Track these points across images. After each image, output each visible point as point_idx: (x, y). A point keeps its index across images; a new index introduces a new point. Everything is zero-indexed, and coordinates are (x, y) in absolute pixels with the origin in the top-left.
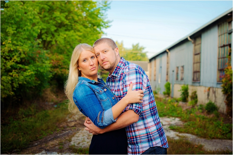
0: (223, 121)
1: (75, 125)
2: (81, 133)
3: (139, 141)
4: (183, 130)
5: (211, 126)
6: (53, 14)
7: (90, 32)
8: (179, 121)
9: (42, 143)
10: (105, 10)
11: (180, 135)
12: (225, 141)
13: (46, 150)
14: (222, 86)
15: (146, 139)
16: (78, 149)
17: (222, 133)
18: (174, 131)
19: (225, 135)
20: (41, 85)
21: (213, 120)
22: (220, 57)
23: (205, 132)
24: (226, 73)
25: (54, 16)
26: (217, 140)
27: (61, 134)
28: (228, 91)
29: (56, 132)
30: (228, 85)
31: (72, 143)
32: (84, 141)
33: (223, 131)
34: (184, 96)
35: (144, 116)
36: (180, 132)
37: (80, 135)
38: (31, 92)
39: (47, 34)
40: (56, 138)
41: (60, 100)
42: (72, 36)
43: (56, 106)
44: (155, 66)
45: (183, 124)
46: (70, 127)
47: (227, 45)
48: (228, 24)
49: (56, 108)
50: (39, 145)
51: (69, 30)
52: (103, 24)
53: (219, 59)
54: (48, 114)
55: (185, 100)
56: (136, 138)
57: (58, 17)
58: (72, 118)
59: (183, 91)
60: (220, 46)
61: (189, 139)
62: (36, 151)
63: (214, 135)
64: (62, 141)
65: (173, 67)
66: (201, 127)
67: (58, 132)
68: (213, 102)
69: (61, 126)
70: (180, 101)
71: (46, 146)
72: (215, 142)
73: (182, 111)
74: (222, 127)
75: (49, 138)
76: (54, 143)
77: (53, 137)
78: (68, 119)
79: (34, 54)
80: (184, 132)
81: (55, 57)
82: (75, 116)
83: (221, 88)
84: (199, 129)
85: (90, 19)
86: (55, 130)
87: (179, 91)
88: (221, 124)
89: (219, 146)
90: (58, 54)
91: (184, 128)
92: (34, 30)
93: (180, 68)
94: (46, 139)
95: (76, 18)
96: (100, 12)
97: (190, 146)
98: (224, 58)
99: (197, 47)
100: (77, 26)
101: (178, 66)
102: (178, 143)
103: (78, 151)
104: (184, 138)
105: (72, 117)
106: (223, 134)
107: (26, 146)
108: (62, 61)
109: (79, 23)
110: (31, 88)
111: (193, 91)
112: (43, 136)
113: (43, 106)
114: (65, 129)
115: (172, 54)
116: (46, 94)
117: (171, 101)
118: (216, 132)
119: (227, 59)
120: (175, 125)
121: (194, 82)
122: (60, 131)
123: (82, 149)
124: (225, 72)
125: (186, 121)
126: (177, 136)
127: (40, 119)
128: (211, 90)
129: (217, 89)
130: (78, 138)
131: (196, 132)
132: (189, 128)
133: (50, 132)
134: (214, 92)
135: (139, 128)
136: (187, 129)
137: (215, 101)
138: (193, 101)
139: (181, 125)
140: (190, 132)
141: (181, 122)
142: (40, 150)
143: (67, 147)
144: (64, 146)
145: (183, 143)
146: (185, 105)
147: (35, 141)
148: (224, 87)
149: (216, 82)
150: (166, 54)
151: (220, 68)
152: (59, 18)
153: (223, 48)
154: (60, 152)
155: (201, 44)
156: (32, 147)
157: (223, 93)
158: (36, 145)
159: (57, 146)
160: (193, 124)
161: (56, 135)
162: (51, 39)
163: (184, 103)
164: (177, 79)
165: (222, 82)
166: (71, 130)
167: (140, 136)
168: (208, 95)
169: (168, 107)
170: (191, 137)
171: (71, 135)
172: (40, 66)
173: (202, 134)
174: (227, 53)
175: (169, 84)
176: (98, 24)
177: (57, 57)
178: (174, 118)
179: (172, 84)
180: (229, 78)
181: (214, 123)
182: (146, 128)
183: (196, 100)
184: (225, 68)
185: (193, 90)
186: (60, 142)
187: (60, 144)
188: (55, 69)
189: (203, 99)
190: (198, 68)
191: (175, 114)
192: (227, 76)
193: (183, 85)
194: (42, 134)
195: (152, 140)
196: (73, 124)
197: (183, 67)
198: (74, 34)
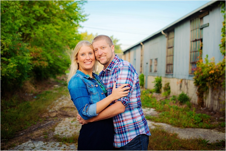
0: (195, 111)
1: (56, 115)
2: (63, 123)
3: (127, 130)
4: (159, 120)
5: (184, 116)
6: (32, 7)
7: (68, 25)
8: (154, 111)
9: (27, 132)
10: (82, 3)
11: (156, 124)
12: (197, 130)
13: (32, 140)
14: (194, 78)
15: (134, 128)
16: (63, 138)
17: (195, 122)
18: (150, 121)
19: (197, 124)
20: (21, 77)
21: (186, 111)
22: (192, 51)
23: (179, 121)
24: (198, 67)
25: (33, 9)
26: (190, 129)
27: (44, 124)
28: (200, 83)
29: (39, 123)
30: (200, 77)
31: (56, 133)
32: (66, 130)
33: (196, 120)
34: (157, 88)
35: (131, 108)
36: (156, 122)
37: (62, 125)
38: (12, 84)
39: (27, 27)
40: (40, 128)
41: (39, 91)
42: (51, 29)
43: (35, 97)
44: (129, 59)
45: (158, 114)
46: (51, 117)
47: (198, 40)
48: (199, 20)
49: (36, 99)
50: (25, 135)
51: (48, 24)
52: (80, 17)
53: (191, 52)
54: (30, 105)
55: (158, 91)
56: (124, 127)
57: (37, 10)
58: (53, 109)
59: (156, 83)
60: (192, 40)
61: (165, 128)
62: (23, 140)
63: (187, 125)
64: (46, 131)
65: (147, 59)
66: (175, 117)
67: (41, 122)
68: (185, 93)
69: (43, 116)
70: (154, 92)
71: (31, 136)
72: (188, 130)
73: (156, 102)
74: (194, 117)
75: (33, 128)
76: (39, 133)
77: (37, 127)
78: (49, 110)
79: (15, 47)
80: (160, 122)
81: (34, 49)
82: (55, 107)
83: (193, 80)
84: (173, 118)
85: (68, 13)
86: (38, 121)
87: (153, 82)
88: (193, 114)
89: (192, 134)
90: (36, 47)
91: (159, 118)
92: (15, 24)
93: (154, 61)
94: (30, 129)
95: (54, 12)
96: (78, 5)
97: (166, 134)
98: (196, 52)
99: (170, 41)
100: (55, 19)
101: (151, 58)
102: (154, 132)
103: (62, 140)
104: (160, 128)
105: (52, 107)
106: (195, 124)
107: (13, 136)
108: (41, 53)
109: (57, 17)
110: (12, 80)
111: (166, 83)
112: (27, 126)
113: (24, 97)
114: (47, 120)
115: (146, 47)
116: (26, 86)
117: (145, 93)
118: (189, 122)
119: (198, 53)
120: (150, 115)
121: (167, 74)
122: (43, 121)
123: (66, 138)
124: (197, 65)
125: (160, 112)
126: (153, 125)
127: (23, 109)
128: (183, 82)
129: (189, 81)
130: (61, 128)
131: (171, 121)
132: (163, 118)
133: (33, 122)
134: (186, 84)
135: (127, 118)
136: (162, 118)
137: (187, 93)
138: (167, 92)
139: (156, 115)
140: (165, 121)
141: (155, 112)
142: (27, 139)
143: (51, 136)
144: (49, 135)
145: (159, 132)
146: (159, 96)
147: (20, 131)
148: (196, 80)
149: (188, 74)
150: (140, 47)
151: (192, 61)
152: (38, 12)
153: (195, 43)
154: (46, 141)
155: (174, 38)
156: (18, 136)
157: (195, 85)
158: (22, 135)
159: (42, 135)
160: (167, 114)
161: (40, 125)
162: (30, 32)
163: (158, 94)
164: (151, 71)
165: (194, 74)
166: (53, 120)
167: (128, 125)
168: (181, 86)
169: (143, 98)
170: (166, 126)
171: (54, 125)
172: (21, 58)
173: (177, 123)
174: (198, 47)
175: (143, 76)
176: (75, 17)
177: (35, 49)
178: (149, 109)
179: (146, 76)
180: (200, 71)
181: (187, 113)
182: (133, 118)
183: (169, 91)
184: (197, 62)
185: (166, 81)
186: (44, 131)
187: (44, 133)
188: (34, 62)
189: (175, 90)
190: (171, 60)
191: (150, 104)
192: (199, 69)
193: (156, 77)
194: (26, 124)
195: (138, 129)
196: (54, 114)
197: (156, 59)
198: (53, 27)
